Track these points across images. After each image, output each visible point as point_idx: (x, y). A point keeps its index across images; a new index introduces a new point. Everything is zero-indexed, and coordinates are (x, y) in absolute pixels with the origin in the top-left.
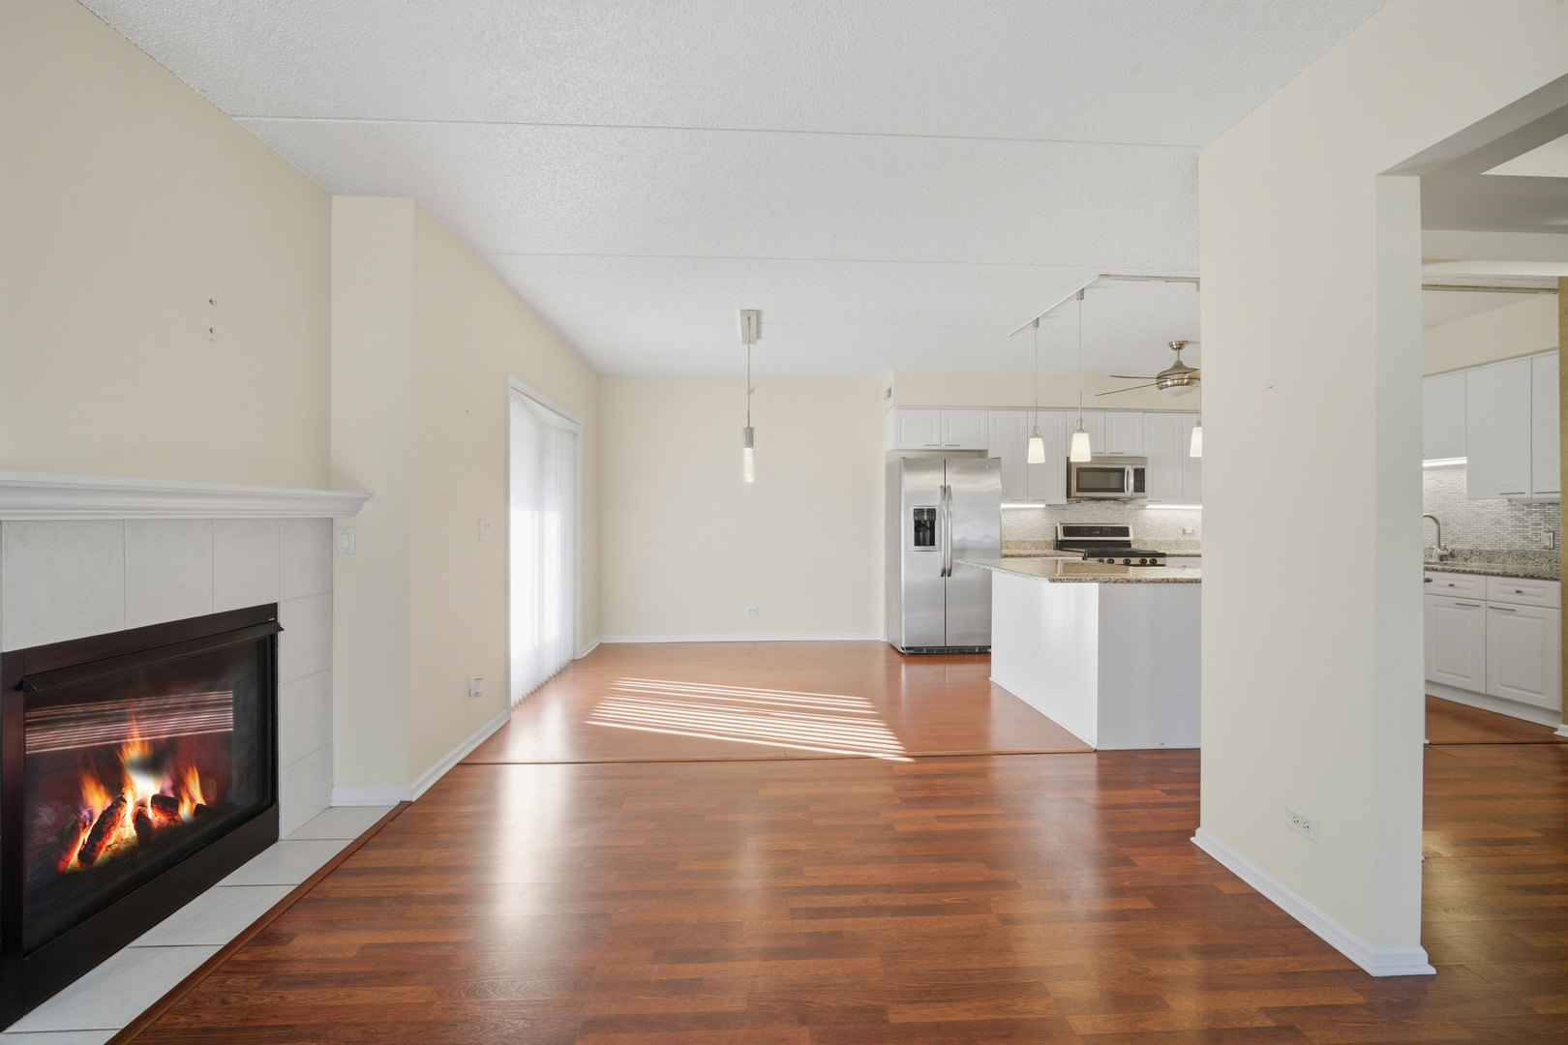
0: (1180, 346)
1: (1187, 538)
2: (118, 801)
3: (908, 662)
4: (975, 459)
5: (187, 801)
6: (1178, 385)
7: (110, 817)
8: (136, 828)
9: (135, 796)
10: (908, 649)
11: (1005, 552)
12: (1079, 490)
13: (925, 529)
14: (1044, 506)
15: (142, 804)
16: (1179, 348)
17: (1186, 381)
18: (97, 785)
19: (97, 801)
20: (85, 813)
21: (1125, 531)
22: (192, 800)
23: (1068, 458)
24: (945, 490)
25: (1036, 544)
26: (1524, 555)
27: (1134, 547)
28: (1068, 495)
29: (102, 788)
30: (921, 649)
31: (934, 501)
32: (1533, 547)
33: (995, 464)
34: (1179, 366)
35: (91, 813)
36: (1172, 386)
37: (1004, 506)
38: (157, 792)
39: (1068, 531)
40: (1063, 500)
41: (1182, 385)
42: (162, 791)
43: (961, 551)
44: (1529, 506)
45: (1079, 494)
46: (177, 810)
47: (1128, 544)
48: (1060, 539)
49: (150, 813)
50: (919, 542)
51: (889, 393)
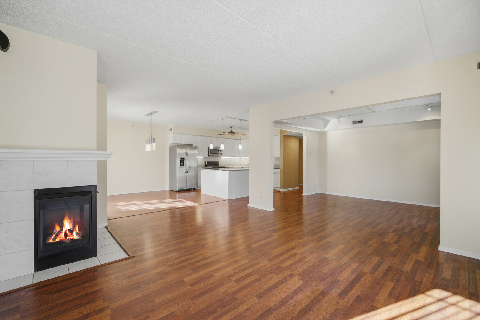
0: (232, 127)
1: (228, 164)
2: (62, 229)
3: (178, 193)
4: (191, 146)
5: (75, 231)
7: (60, 232)
8: (64, 235)
9: (65, 229)
10: (178, 190)
11: (198, 167)
12: (211, 154)
13: (182, 162)
14: (203, 157)
15: (66, 231)
17: (232, 134)
18: (58, 226)
19: (58, 229)
20: (55, 231)
21: (218, 162)
22: (76, 231)
23: (209, 148)
24: (187, 153)
25: (201, 165)
27: (220, 166)
28: (209, 155)
29: (59, 226)
30: (181, 190)
31: (184, 156)
33: (196, 148)
34: (231, 131)
35: (56, 231)
36: (230, 135)
37: (198, 157)
38: (69, 229)
39: (208, 162)
40: (208, 156)
42: (70, 229)
43: (190, 167)
45: (211, 155)
46: (73, 233)
47: (218, 165)
48: (206, 164)
49: (68, 232)
50: (181, 165)
51: (171, 129)
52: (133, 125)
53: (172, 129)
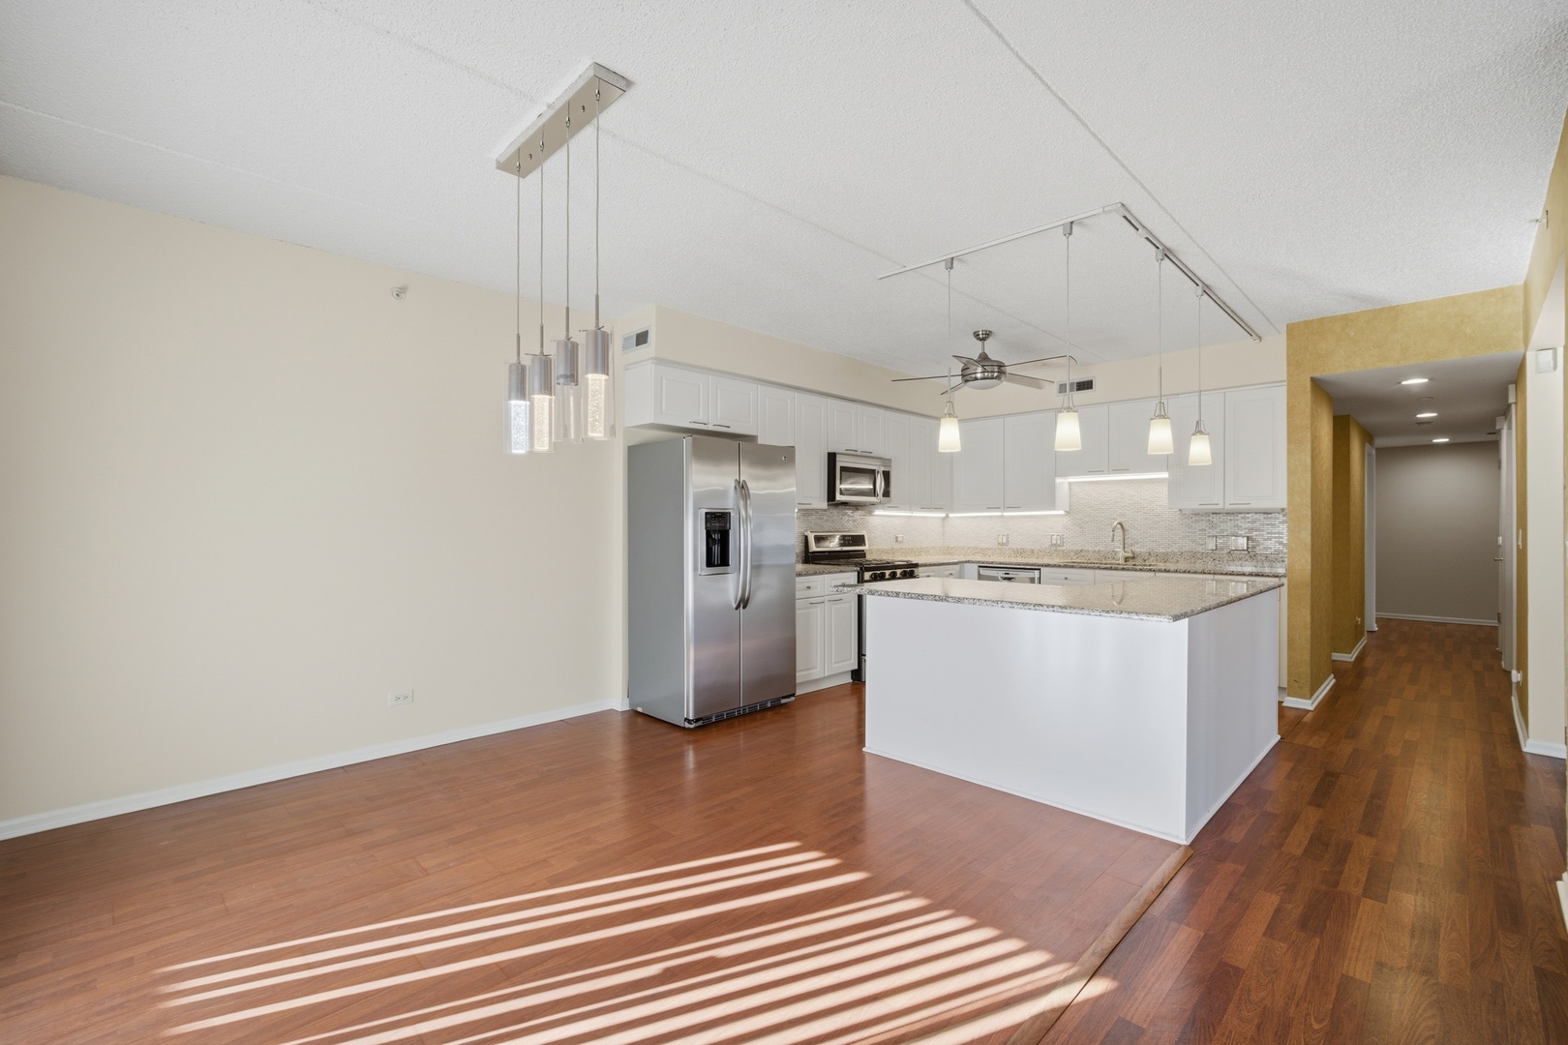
0: (985, 337)
1: (897, 546)
3: (695, 742)
6: (988, 378)
10: (693, 721)
12: (842, 492)
13: (717, 542)
16: (983, 339)
17: (996, 374)
21: (864, 540)
24: (742, 487)
26: (1194, 556)
27: (869, 560)
28: (831, 499)
30: (709, 717)
31: (729, 503)
32: (1200, 549)
34: (983, 358)
36: (982, 379)
39: (819, 539)
40: (824, 505)
41: (992, 378)
43: (757, 570)
44: (1196, 514)
45: (841, 498)
47: (862, 554)
48: (811, 549)
50: (710, 563)
51: (642, 338)
52: (400, 292)
53: (652, 337)
